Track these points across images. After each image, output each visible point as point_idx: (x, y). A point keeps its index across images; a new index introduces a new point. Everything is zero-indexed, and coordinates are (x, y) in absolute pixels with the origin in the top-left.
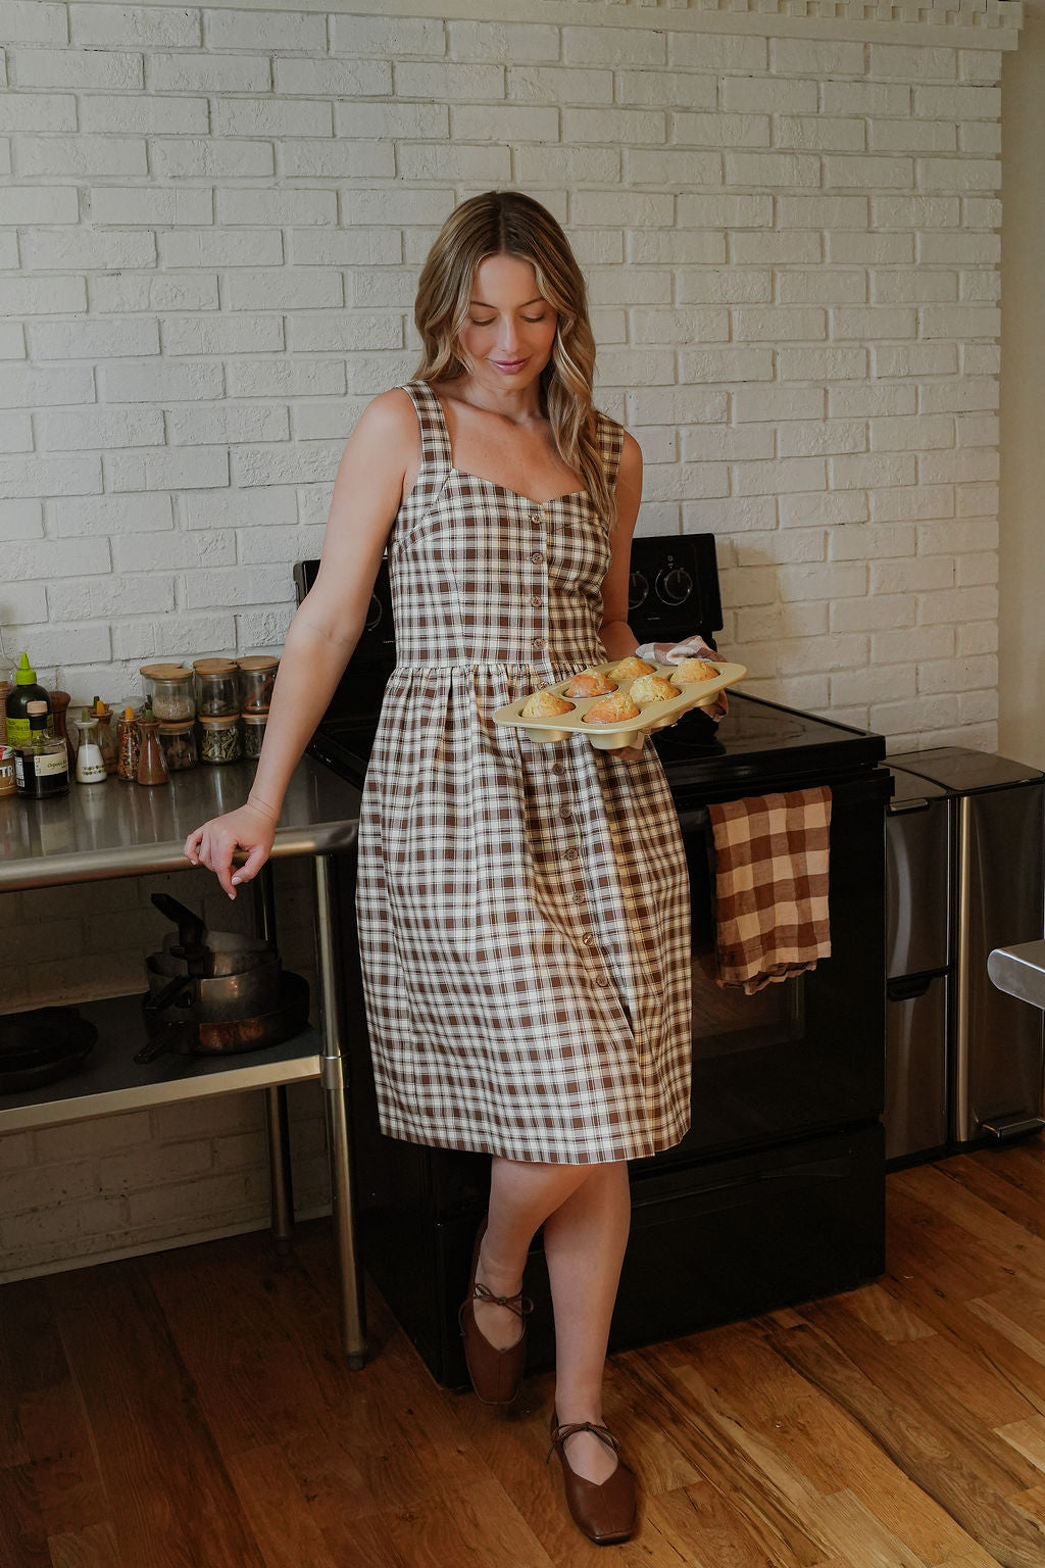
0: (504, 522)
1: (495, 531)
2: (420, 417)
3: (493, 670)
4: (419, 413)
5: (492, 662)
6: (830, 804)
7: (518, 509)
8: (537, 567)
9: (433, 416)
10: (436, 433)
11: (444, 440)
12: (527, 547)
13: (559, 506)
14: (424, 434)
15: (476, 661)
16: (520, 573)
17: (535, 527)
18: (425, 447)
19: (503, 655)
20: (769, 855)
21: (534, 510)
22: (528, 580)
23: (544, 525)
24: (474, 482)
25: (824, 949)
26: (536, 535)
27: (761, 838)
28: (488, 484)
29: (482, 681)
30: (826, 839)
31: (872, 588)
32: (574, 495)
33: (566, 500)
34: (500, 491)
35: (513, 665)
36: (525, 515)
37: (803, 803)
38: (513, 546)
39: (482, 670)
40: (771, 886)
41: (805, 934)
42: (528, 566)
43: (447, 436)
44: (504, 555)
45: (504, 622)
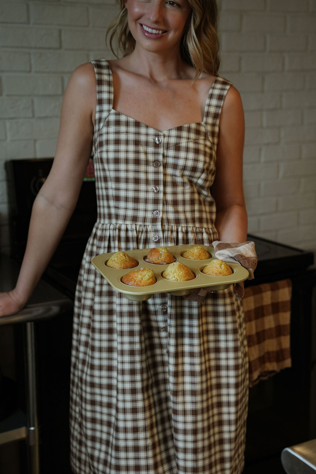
0: (137, 143)
1: (131, 148)
2: (97, 78)
4: (97, 76)
5: (129, 222)
6: (291, 288)
7: (147, 135)
8: (156, 169)
9: (105, 78)
10: (105, 88)
12: (151, 158)
13: (174, 133)
14: (98, 88)
15: (120, 222)
16: (146, 172)
19: (135, 219)
20: (263, 315)
21: (157, 135)
22: (151, 177)
23: (162, 145)
24: (123, 118)
25: (288, 363)
26: (157, 150)
27: (259, 307)
30: (289, 307)
32: (186, 126)
33: (180, 129)
34: (137, 124)
35: (140, 225)
36: (151, 139)
37: (279, 288)
38: (142, 157)
42: (151, 169)
44: (137, 162)
45: (136, 200)
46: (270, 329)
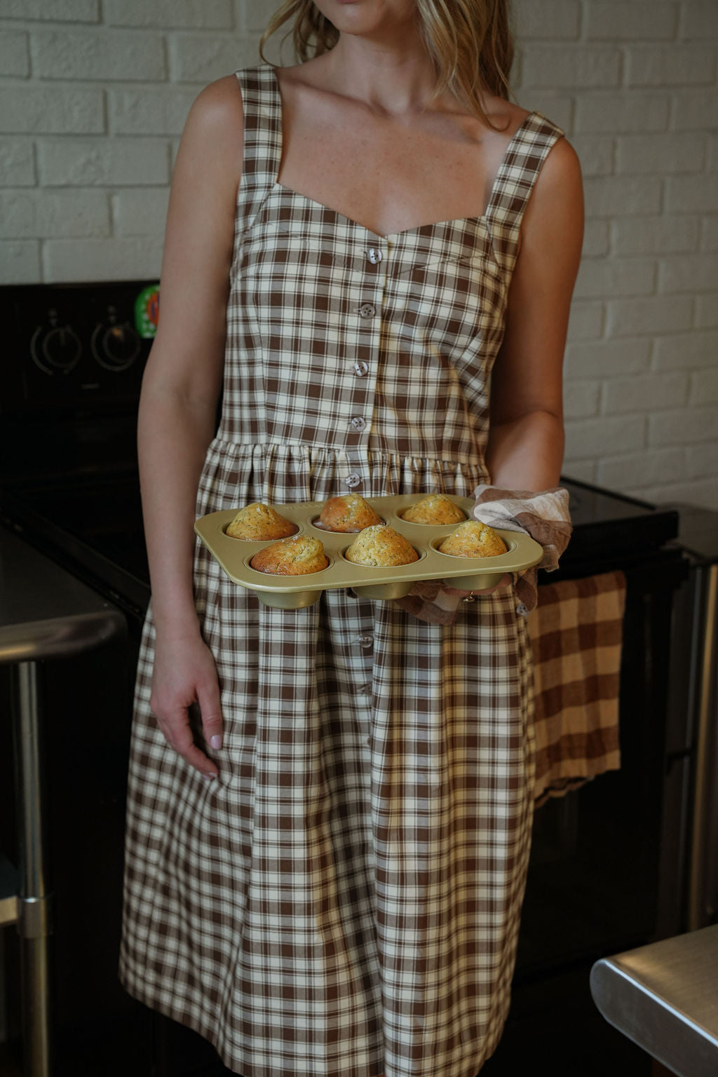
0: (326, 259)
1: (312, 270)
2: (246, 112)
3: (295, 453)
4: (245, 107)
5: (294, 441)
6: (624, 592)
7: (350, 241)
8: (365, 323)
9: (265, 112)
10: (263, 135)
11: (272, 145)
12: (355, 295)
13: (412, 240)
14: (246, 135)
15: (277, 439)
16: (342, 329)
17: (371, 268)
18: (246, 154)
19: (309, 434)
20: (559, 653)
21: (373, 244)
22: (352, 339)
23: (383, 267)
24: (298, 203)
25: (613, 760)
26: (370, 279)
27: (551, 634)
28: (316, 206)
29: (281, 467)
30: (619, 633)
31: (608, 331)
32: (442, 224)
33: (426, 231)
34: (329, 217)
35: (320, 449)
36: (358, 251)
37: (595, 592)
38: (335, 292)
39: (283, 452)
40: (559, 689)
41: (593, 744)
42: (353, 321)
43: (279, 139)
44: (322, 303)
45: (315, 391)
46: (574, 684)
